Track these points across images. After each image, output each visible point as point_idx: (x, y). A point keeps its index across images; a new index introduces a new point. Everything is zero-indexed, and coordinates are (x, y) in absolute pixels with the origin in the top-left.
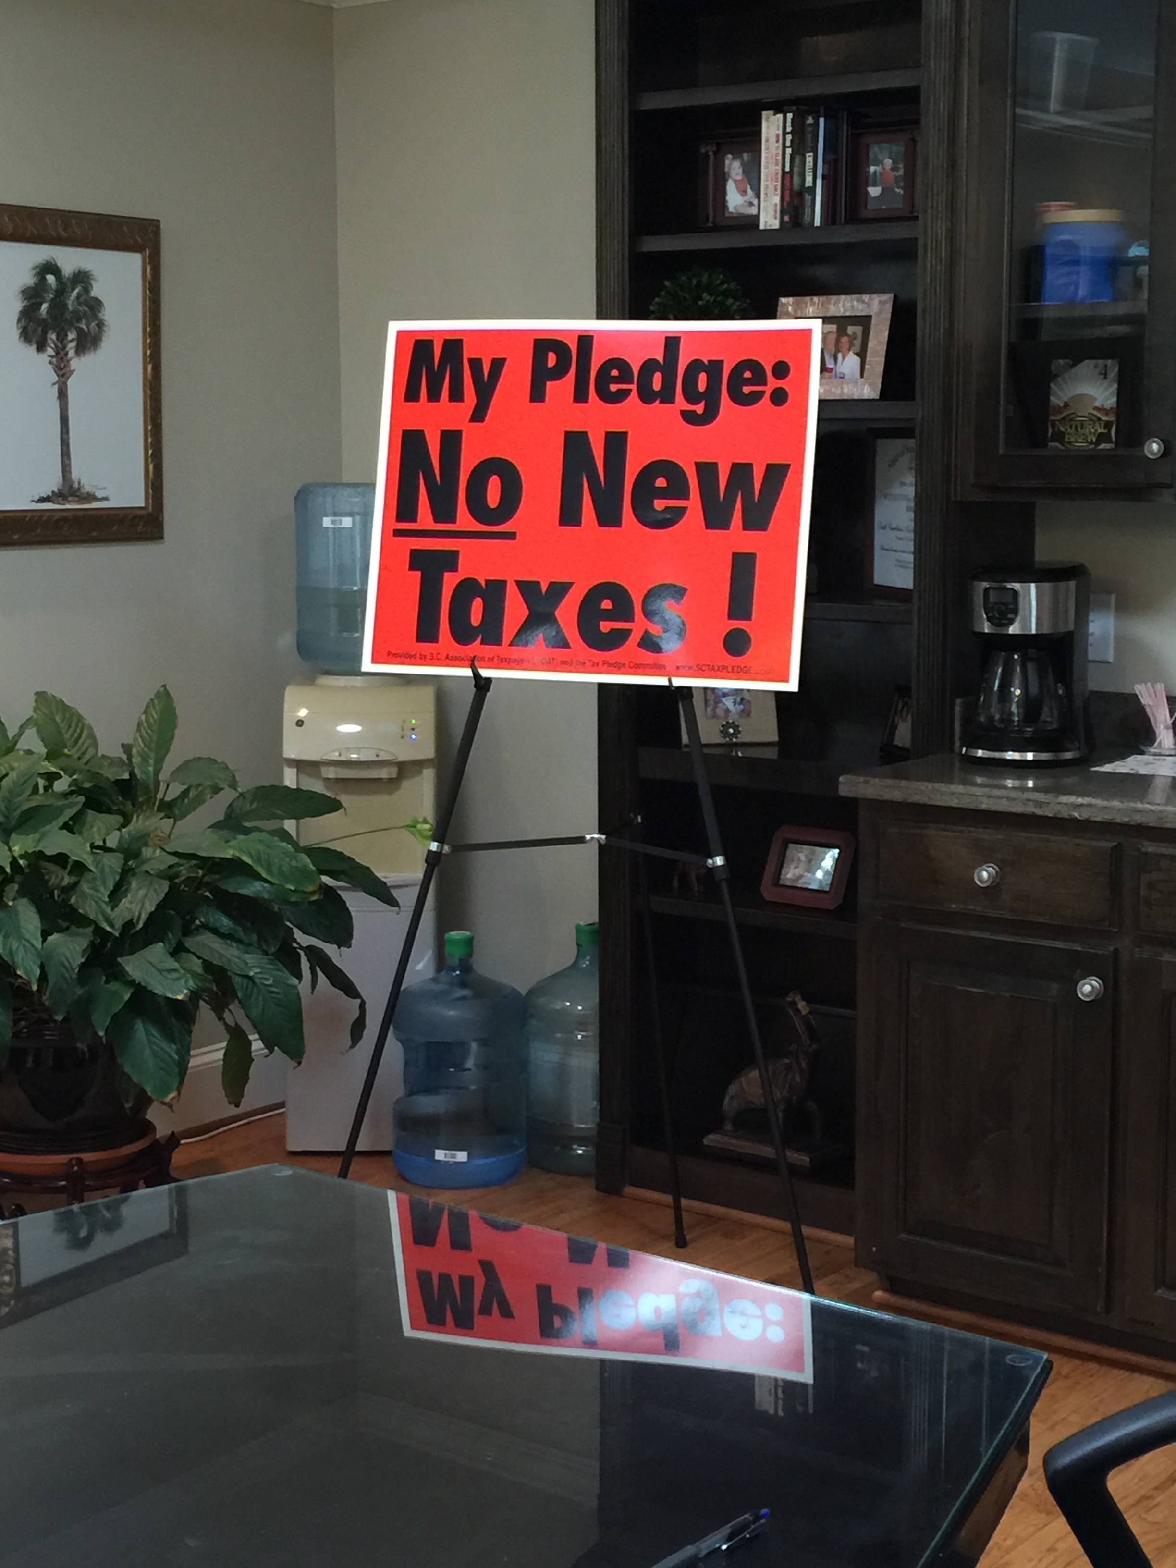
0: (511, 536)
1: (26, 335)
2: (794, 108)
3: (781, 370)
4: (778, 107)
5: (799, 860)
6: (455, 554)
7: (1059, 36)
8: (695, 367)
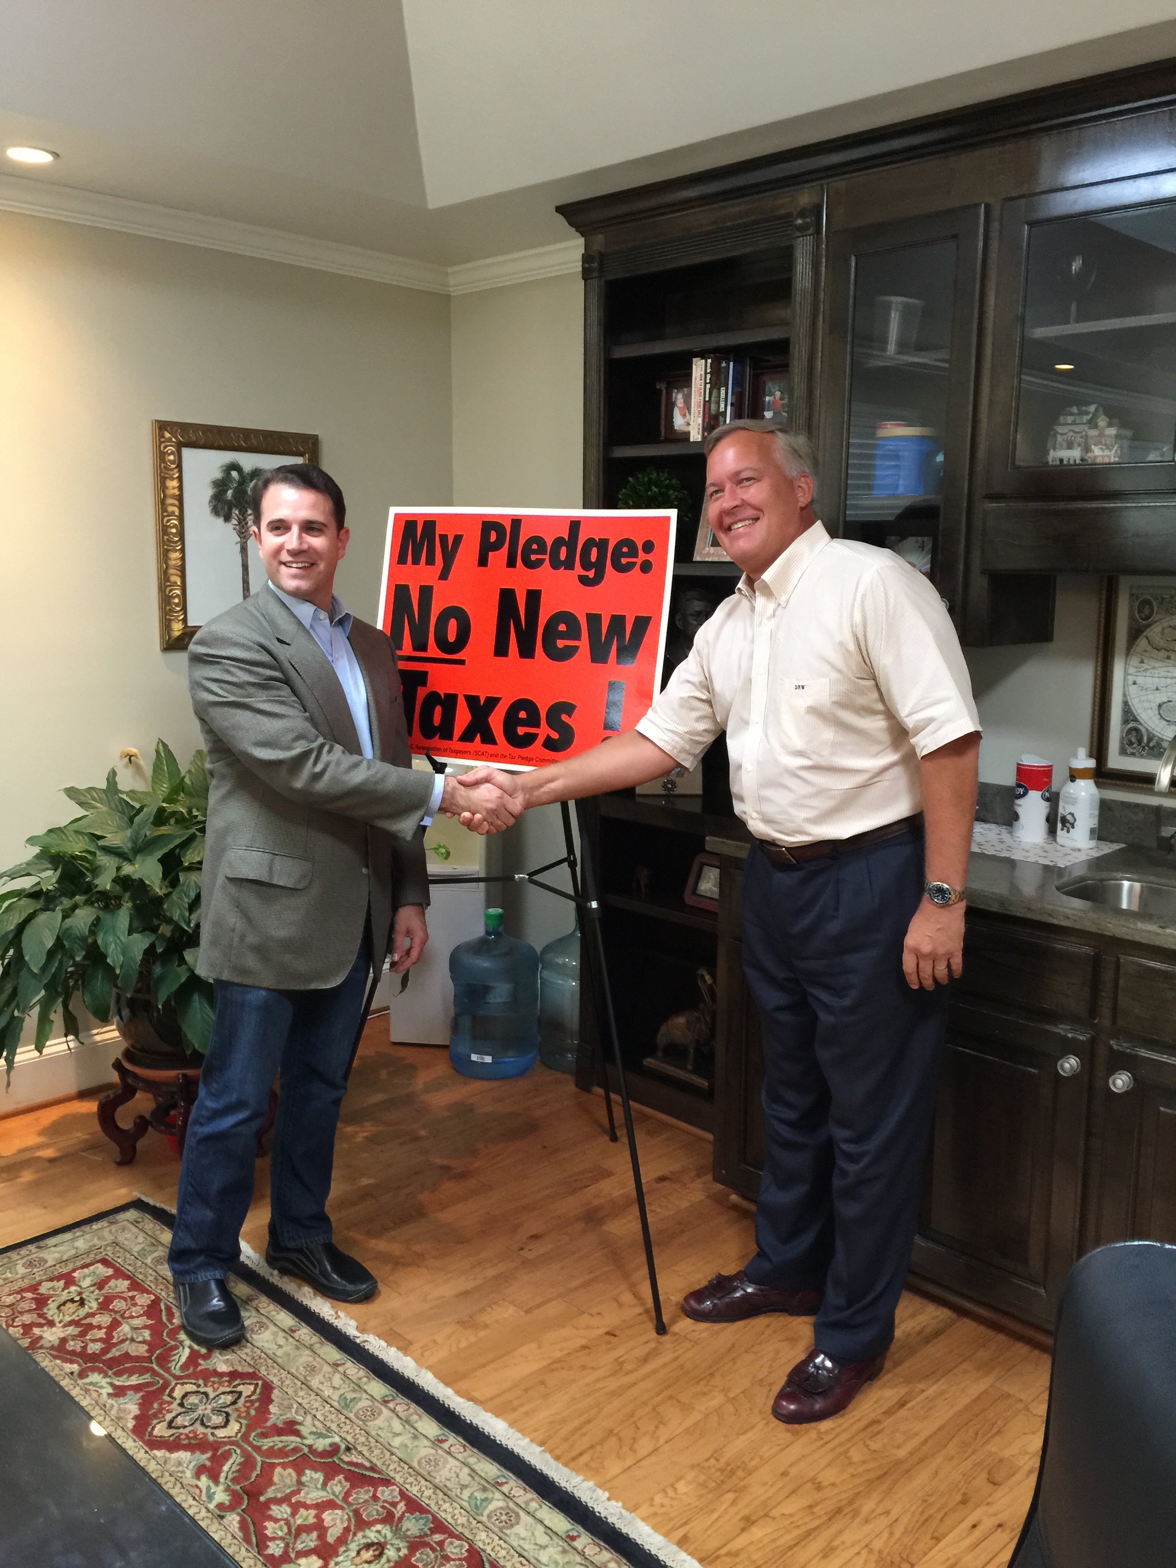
0: (462, 662)
1: (216, 511)
2: (712, 355)
3: (649, 547)
4: (702, 355)
5: (710, 878)
6: (425, 674)
7: (894, 299)
8: (590, 543)
